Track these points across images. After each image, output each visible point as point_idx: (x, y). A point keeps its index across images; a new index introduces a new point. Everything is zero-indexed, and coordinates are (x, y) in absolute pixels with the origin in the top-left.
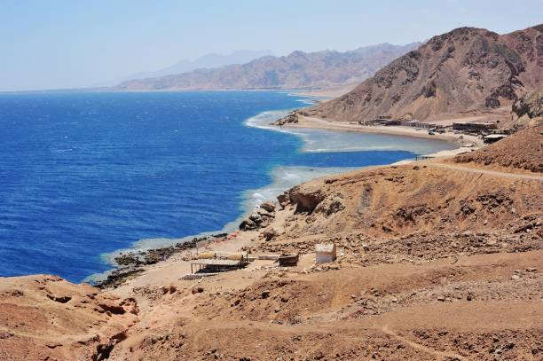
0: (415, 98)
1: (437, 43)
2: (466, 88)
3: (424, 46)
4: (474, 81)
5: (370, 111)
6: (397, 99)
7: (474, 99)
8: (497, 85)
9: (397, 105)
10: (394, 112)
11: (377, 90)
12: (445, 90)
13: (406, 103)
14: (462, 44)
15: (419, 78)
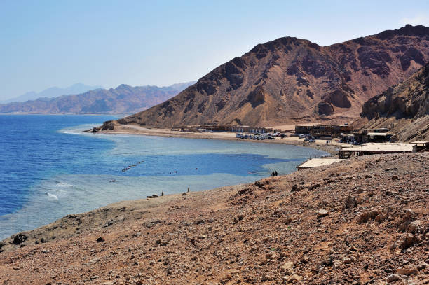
0: (241, 105)
1: (260, 50)
2: (295, 94)
3: (247, 54)
4: (303, 87)
5: (193, 118)
6: (221, 105)
7: (305, 105)
8: (328, 92)
9: (222, 112)
10: (219, 119)
11: (199, 97)
12: (274, 95)
13: (233, 108)
14: (287, 52)
15: (245, 84)
